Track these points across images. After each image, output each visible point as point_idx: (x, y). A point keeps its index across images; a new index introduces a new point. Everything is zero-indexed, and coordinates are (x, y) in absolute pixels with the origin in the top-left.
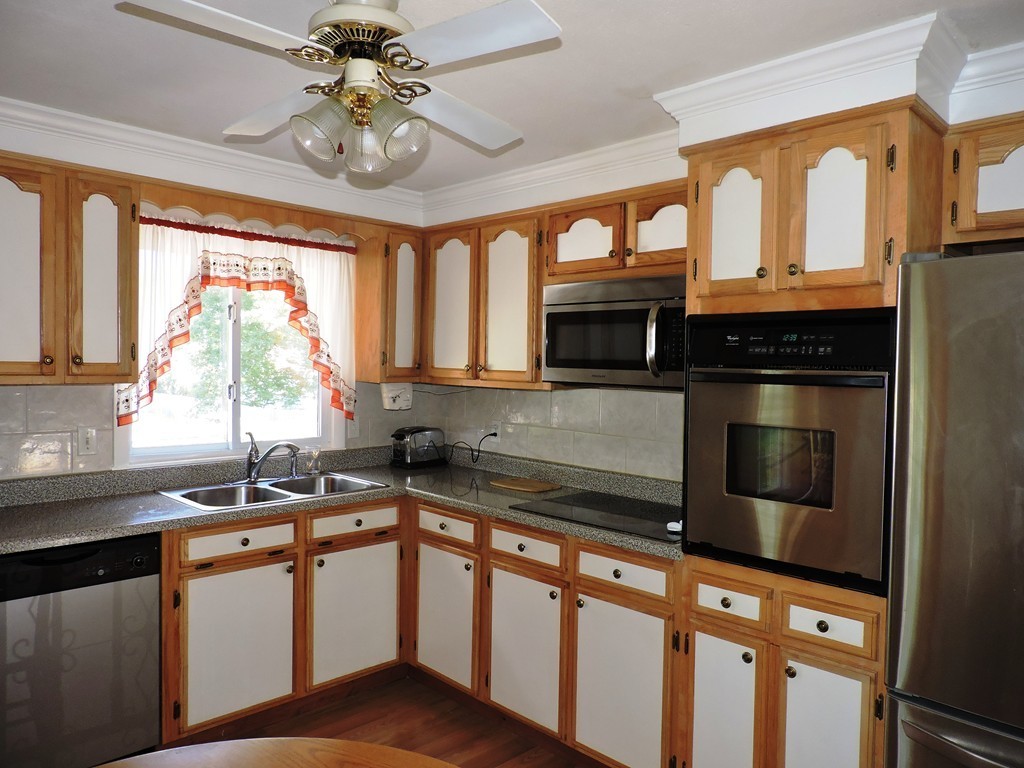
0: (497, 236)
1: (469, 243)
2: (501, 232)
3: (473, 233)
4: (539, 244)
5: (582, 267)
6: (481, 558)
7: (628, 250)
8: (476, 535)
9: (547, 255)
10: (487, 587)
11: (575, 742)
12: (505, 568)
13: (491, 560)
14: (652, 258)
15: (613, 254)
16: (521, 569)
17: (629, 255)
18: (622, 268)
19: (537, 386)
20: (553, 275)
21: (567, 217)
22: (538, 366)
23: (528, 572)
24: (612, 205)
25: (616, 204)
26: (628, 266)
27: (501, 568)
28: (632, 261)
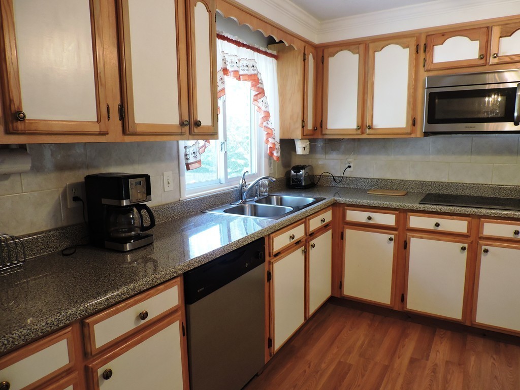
0: (383, 48)
1: (358, 53)
2: (386, 45)
3: (362, 47)
4: (417, 52)
5: (455, 65)
6: (399, 233)
7: (496, 54)
8: (397, 221)
9: (424, 59)
10: (402, 249)
11: (474, 323)
12: (421, 238)
13: (408, 234)
14: (511, 59)
15: (482, 57)
16: (433, 237)
17: (495, 57)
18: (485, 65)
19: (412, 136)
20: (429, 71)
21: (443, 35)
22: (414, 124)
23: (440, 238)
24: (480, 28)
25: (483, 27)
26: (490, 63)
27: (417, 237)
28: (496, 61)
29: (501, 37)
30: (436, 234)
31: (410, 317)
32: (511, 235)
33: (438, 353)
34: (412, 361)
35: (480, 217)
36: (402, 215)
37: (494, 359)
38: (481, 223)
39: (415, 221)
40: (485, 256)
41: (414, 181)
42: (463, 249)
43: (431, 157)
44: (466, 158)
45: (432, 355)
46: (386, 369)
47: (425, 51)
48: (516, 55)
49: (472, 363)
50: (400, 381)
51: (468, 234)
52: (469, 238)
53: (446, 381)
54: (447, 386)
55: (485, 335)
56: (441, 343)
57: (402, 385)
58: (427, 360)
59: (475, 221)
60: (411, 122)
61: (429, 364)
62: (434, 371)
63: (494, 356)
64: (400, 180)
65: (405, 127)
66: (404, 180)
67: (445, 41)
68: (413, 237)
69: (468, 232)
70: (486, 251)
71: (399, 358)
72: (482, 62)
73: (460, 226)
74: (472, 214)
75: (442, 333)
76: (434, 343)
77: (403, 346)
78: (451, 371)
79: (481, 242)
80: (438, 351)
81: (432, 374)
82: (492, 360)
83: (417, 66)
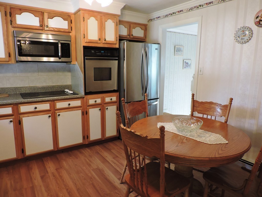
4: (6, 16)
5: (28, 27)
6: (15, 117)
7: (47, 26)
8: (13, 111)
9: (11, 20)
10: (18, 125)
11: (59, 148)
12: (28, 116)
13: (20, 116)
14: (54, 29)
15: (41, 26)
16: (35, 114)
17: (47, 27)
18: (43, 30)
19: (10, 63)
20: (15, 28)
21: (20, 10)
22: (10, 56)
23: (37, 114)
24: (39, 11)
25: (40, 12)
26: (45, 30)
27: (26, 117)
28: (47, 29)
29: (48, 18)
30: (35, 112)
31: (28, 159)
32: (67, 106)
33: (50, 168)
34: (42, 177)
35: (54, 101)
36: (15, 106)
37: (71, 159)
38: (55, 103)
39: (23, 109)
40: (58, 117)
41: (10, 88)
42: (49, 116)
43: (18, 74)
44: (36, 74)
45: (48, 170)
46: (33, 188)
47: (10, 16)
48: (55, 28)
49: (65, 164)
50: (43, 189)
51: (50, 109)
52: (51, 111)
53: (61, 177)
54: (63, 178)
55: (63, 152)
56: (49, 163)
57: (45, 190)
58: (48, 173)
59: (52, 103)
60: (8, 55)
61: (50, 174)
62: (54, 176)
63: (71, 158)
64: (2, 88)
65: (4, 57)
66: (5, 88)
67: (21, 13)
68: (24, 117)
69: (50, 108)
70: (59, 115)
71: (35, 180)
72: (41, 28)
73: (46, 106)
74: (51, 100)
75: (46, 159)
76: (46, 165)
77: (33, 173)
78: (60, 172)
79: (56, 112)
80: (50, 167)
81: (54, 177)
82: (71, 160)
83: (7, 23)
